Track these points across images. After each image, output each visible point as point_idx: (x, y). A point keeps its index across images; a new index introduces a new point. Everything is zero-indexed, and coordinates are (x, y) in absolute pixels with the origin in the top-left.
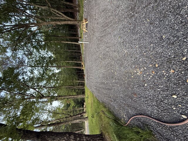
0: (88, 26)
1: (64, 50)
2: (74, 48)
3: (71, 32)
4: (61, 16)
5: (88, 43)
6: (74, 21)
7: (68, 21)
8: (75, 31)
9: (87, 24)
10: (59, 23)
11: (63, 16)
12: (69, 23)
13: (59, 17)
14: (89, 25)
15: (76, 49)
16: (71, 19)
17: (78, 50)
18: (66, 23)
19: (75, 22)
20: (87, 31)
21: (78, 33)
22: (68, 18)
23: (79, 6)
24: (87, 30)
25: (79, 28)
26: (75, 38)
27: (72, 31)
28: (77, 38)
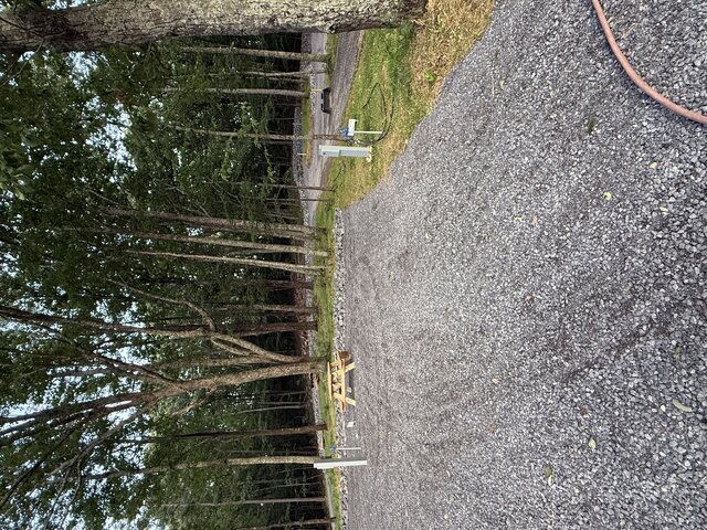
0: (355, 382)
1: (238, 499)
2: (289, 484)
3: (280, 406)
4: (246, 353)
5: (364, 463)
6: (297, 363)
7: (274, 365)
8: (296, 398)
9: (350, 375)
10: (232, 380)
11: (252, 354)
12: (276, 372)
13: (236, 356)
14: (360, 377)
15: (299, 488)
16: (283, 358)
17: (309, 496)
18: (263, 374)
19: (299, 368)
20: (353, 403)
21: (312, 404)
22: (273, 356)
23: (316, 310)
24: (352, 396)
25: (315, 384)
26: (298, 431)
27: (285, 399)
28: (308, 429)
